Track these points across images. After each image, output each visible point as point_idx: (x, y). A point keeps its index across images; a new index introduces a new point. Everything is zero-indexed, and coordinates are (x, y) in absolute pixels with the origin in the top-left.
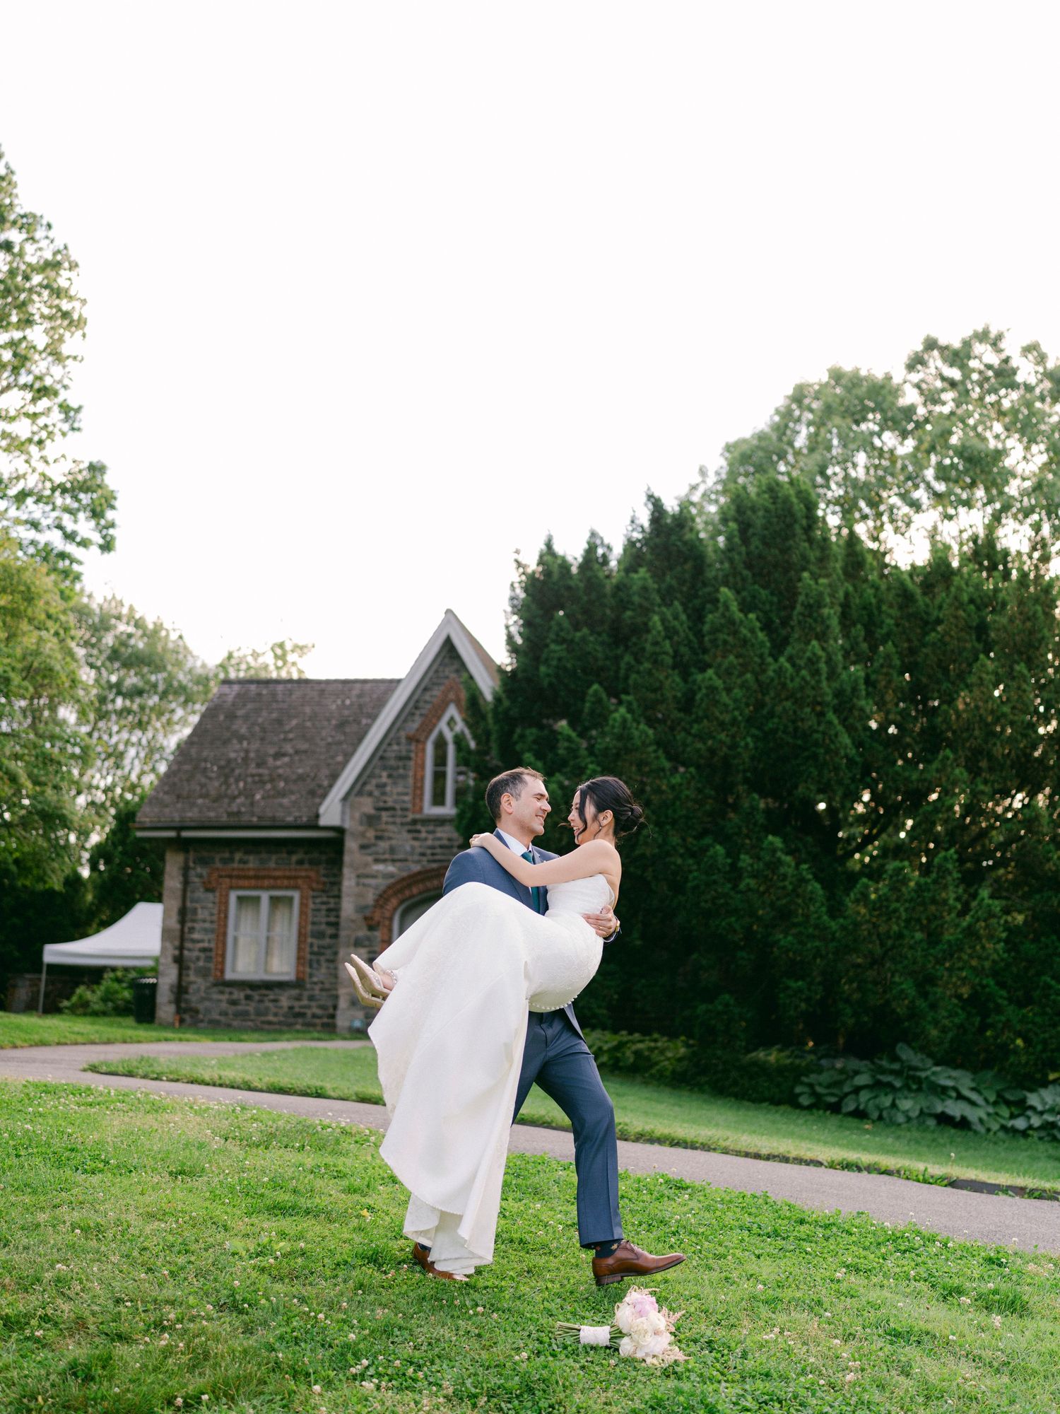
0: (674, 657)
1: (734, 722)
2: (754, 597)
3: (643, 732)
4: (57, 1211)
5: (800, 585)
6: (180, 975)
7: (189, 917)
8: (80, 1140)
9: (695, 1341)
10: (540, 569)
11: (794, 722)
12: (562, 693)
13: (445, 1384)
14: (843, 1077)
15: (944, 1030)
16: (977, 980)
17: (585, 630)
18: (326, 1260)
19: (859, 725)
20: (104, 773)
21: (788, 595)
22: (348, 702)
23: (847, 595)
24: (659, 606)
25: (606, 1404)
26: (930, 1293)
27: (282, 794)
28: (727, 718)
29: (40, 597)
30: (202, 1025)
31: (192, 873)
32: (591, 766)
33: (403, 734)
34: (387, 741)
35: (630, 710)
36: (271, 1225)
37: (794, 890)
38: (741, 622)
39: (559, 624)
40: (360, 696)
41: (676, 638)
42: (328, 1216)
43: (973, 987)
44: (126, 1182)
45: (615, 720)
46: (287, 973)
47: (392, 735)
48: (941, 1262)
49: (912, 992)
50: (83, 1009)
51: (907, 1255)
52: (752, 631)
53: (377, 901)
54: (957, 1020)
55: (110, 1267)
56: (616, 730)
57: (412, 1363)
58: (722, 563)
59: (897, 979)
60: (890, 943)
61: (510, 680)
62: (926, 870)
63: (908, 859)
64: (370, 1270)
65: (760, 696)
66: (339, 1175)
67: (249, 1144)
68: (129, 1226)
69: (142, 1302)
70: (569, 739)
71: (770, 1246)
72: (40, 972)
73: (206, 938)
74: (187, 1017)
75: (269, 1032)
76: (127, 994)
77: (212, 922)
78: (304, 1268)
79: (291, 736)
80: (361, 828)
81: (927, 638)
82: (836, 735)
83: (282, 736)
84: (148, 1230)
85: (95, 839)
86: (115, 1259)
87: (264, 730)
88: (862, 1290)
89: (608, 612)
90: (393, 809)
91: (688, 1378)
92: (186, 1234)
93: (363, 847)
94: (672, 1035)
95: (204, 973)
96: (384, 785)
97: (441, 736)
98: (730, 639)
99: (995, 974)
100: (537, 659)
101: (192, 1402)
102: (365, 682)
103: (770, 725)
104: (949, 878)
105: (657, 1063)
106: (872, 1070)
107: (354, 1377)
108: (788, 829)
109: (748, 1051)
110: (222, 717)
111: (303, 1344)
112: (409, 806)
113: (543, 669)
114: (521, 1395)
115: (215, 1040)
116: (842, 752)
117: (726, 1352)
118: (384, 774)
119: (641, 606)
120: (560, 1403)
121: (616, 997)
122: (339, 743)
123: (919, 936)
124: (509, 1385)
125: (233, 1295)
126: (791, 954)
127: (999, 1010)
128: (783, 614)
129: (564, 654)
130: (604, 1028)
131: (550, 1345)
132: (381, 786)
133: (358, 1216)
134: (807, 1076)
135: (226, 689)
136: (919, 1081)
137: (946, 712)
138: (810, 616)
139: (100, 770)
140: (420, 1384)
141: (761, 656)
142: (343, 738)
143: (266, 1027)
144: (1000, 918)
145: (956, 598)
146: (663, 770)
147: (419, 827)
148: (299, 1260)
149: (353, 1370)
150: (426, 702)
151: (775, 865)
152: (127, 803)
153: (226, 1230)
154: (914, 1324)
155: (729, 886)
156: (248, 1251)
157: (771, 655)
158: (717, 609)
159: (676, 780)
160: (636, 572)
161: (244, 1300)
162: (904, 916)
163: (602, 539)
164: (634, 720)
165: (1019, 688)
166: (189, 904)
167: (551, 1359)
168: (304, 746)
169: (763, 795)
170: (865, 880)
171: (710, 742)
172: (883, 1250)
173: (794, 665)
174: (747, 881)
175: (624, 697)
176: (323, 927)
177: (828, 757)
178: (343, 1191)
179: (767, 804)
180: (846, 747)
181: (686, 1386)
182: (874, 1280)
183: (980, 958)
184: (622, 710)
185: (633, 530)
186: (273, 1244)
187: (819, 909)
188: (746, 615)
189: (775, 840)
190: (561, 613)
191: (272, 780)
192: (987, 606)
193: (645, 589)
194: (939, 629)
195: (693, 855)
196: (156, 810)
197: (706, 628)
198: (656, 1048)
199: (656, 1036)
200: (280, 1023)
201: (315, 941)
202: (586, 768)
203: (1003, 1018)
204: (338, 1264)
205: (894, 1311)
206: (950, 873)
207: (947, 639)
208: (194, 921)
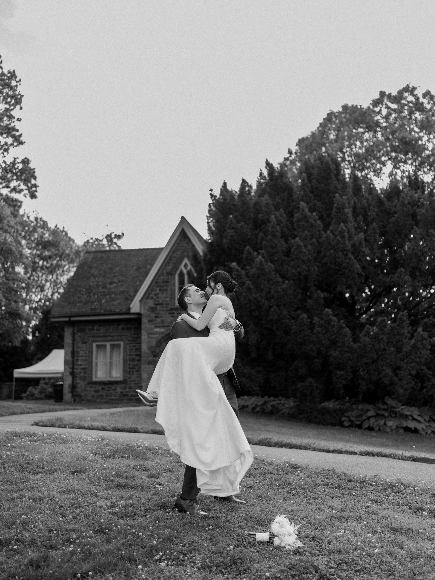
0: (281, 233)
1: (309, 260)
2: (315, 205)
3: (269, 266)
4: (22, 492)
5: (334, 199)
6: (73, 380)
7: (75, 355)
8: (31, 458)
9: (307, 537)
10: (221, 197)
11: (334, 259)
12: (233, 251)
13: (197, 562)
14: (362, 413)
15: (406, 390)
16: (419, 367)
17: (242, 223)
18: (142, 508)
19: (363, 259)
20: (37, 294)
21: (329, 205)
22: (140, 259)
23: (355, 203)
24: (274, 211)
25: (269, 568)
26: (409, 510)
27: (113, 300)
28: (305, 258)
29: (5, 219)
30: (83, 402)
31: (76, 335)
32: (247, 282)
33: (165, 272)
34: (158, 275)
35: (263, 257)
36: (116, 494)
37: (338, 332)
38: (310, 216)
39: (231, 221)
40: (145, 256)
41: (281, 225)
42: (141, 488)
43: (417, 371)
44: (52, 477)
45: (257, 261)
46: (119, 377)
47: (160, 272)
48: (413, 496)
49: (391, 374)
50: (32, 397)
51: (398, 494)
52: (315, 220)
53: (157, 344)
54: (411, 385)
55: (46, 516)
56: (258, 266)
57: (182, 553)
58: (300, 191)
59: (384, 368)
60: (380, 353)
61: (210, 246)
62: (394, 320)
63: (386, 316)
64: (161, 512)
65: (319, 248)
66: (146, 469)
67: (106, 457)
68: (54, 497)
69: (61, 531)
70: (237, 271)
71: (337, 493)
72: (12, 381)
73: (84, 363)
74: (77, 399)
75: (112, 403)
76: (50, 390)
77: (86, 356)
78: (132, 512)
79: (116, 274)
80: (149, 313)
81: (390, 220)
82: (353, 264)
83: (113, 275)
84: (62, 498)
85: (33, 323)
86: (48, 512)
87: (105, 272)
88: (379, 511)
89: (252, 215)
90: (162, 304)
91: (305, 554)
92: (79, 499)
93: (150, 321)
94: (287, 397)
95: (83, 379)
96: (158, 294)
97: (181, 271)
98: (305, 224)
99: (426, 364)
100: (222, 237)
101: (85, 575)
102: (148, 249)
103: (324, 261)
104: (405, 323)
105: (281, 410)
106: (374, 409)
107: (157, 561)
108: (334, 305)
109: (321, 403)
110: (86, 268)
111: (133, 547)
112: (169, 302)
113: (224, 241)
114: (231, 565)
115: (89, 409)
116: (356, 271)
117: (321, 542)
118: (158, 289)
119: (266, 212)
120: (248, 568)
121: (262, 381)
122: (138, 277)
123: (393, 349)
124: (226, 561)
125: (101, 526)
126: (338, 360)
127: (429, 380)
128: (328, 212)
129: (233, 234)
130: (258, 395)
131: (243, 542)
132: (156, 295)
133: (155, 488)
134: (347, 413)
135: (87, 255)
136: (396, 413)
137: (400, 252)
138: (340, 212)
139: (34, 293)
140: (186, 562)
141: (319, 231)
142: (139, 274)
143: (111, 401)
144: (427, 340)
145: (402, 202)
146: (278, 282)
147: (173, 311)
148: (130, 509)
149: (156, 558)
150: (175, 257)
151: (329, 321)
152: (47, 306)
153: (97, 497)
154: (403, 525)
155: (310, 331)
156: (107, 505)
157: (323, 230)
158: (299, 211)
159: (285, 286)
160: (263, 197)
161: (106, 528)
162: (386, 340)
163: (247, 183)
164: (265, 261)
165: (431, 240)
166: (75, 349)
167: (243, 548)
168: (122, 279)
169: (322, 290)
170: (368, 326)
171: (298, 269)
172: (387, 492)
173: (333, 234)
174: (317, 329)
175: (260, 251)
176: (134, 356)
177: (350, 273)
178: (148, 477)
179: (324, 295)
180: (358, 269)
181: (304, 558)
182: (384, 506)
183: (419, 357)
184: (260, 257)
185: (261, 179)
186: (118, 502)
187: (349, 340)
188: (312, 213)
189: (328, 311)
190: (231, 216)
191: (109, 294)
192: (415, 205)
193: (267, 204)
194: (396, 216)
195: (293, 318)
196: (59, 309)
197: (295, 220)
198: (281, 403)
199: (280, 398)
200: (117, 400)
201: (131, 363)
202: (245, 282)
203: (431, 384)
204: (147, 510)
205: (394, 520)
206: (405, 321)
207: (399, 220)
208: (77, 356)
